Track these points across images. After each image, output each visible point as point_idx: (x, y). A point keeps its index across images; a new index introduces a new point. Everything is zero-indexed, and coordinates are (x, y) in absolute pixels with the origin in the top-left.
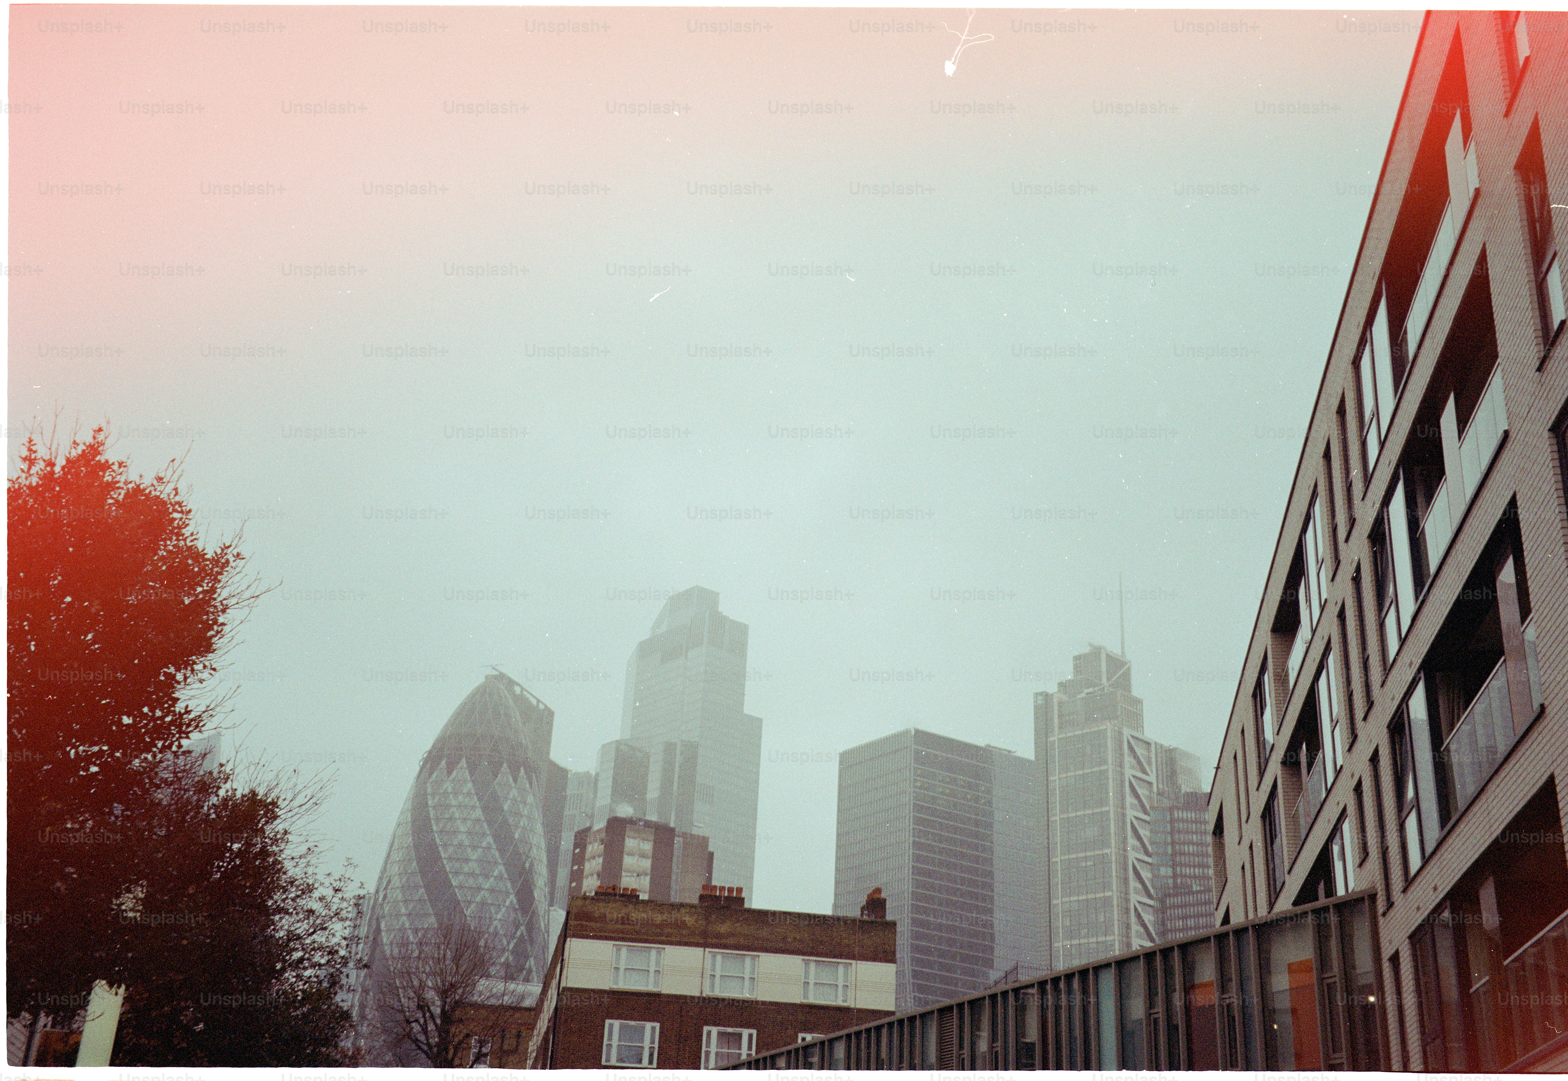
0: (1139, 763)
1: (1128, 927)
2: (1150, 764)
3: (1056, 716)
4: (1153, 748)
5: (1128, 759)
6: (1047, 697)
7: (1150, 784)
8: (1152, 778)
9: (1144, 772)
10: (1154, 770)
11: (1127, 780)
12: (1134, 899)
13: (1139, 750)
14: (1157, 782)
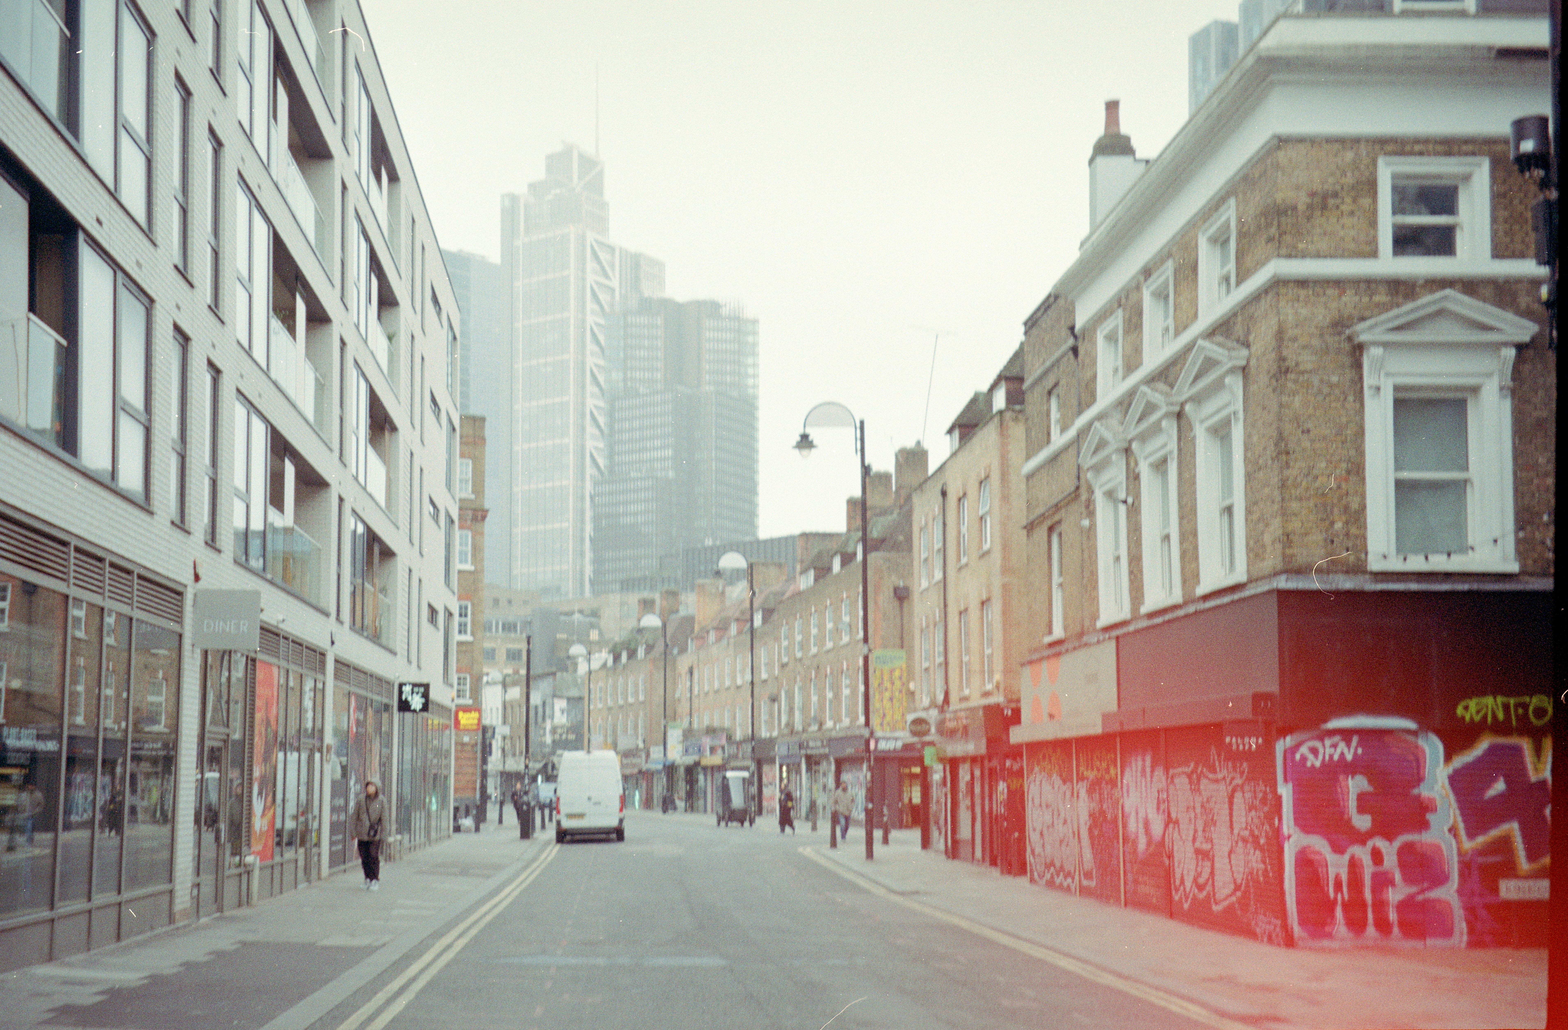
0: (603, 268)
1: (583, 429)
2: (613, 270)
3: (522, 219)
4: (617, 253)
5: (591, 265)
6: (514, 199)
7: (612, 290)
8: (615, 283)
9: (607, 276)
10: (617, 275)
11: (588, 286)
12: (590, 403)
13: (602, 256)
14: (620, 288)
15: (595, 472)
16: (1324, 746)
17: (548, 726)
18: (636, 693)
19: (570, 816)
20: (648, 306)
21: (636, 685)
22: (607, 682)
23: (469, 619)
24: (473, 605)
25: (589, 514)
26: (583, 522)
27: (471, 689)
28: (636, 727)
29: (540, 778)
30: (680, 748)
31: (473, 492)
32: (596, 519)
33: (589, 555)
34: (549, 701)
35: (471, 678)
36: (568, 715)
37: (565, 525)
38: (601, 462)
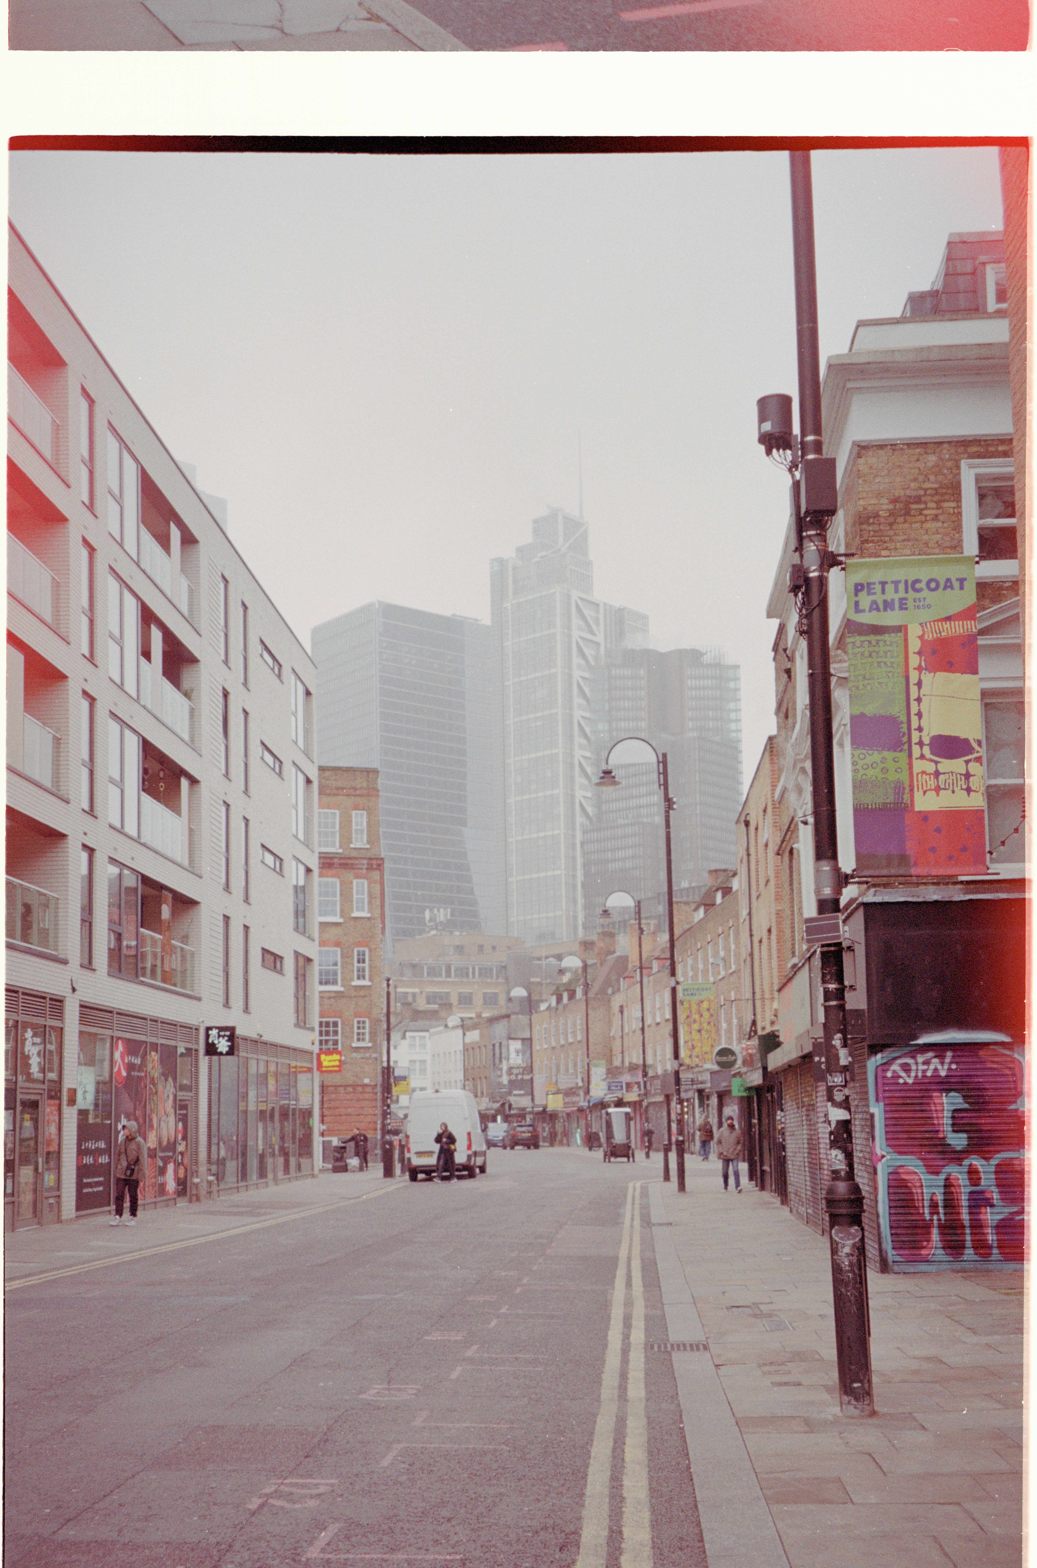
0: (587, 624)
1: (572, 779)
2: (598, 624)
3: (510, 582)
4: (601, 608)
5: (576, 621)
6: (502, 562)
7: (598, 644)
8: (600, 638)
9: (592, 632)
10: (602, 630)
11: (574, 641)
12: (578, 753)
13: (586, 612)
14: (605, 642)
15: (585, 820)
16: (917, 1063)
17: (505, 1066)
18: (574, 1033)
19: (419, 1154)
20: (634, 658)
21: (575, 1025)
22: (550, 1023)
23: (367, 964)
24: (370, 950)
25: (579, 861)
26: (574, 869)
27: (370, 1033)
28: (575, 1065)
29: (499, 1118)
30: (604, 1085)
31: (368, 842)
32: (586, 865)
33: (581, 901)
34: (504, 1042)
35: (370, 1022)
36: (523, 1055)
37: (558, 872)
38: (590, 810)
